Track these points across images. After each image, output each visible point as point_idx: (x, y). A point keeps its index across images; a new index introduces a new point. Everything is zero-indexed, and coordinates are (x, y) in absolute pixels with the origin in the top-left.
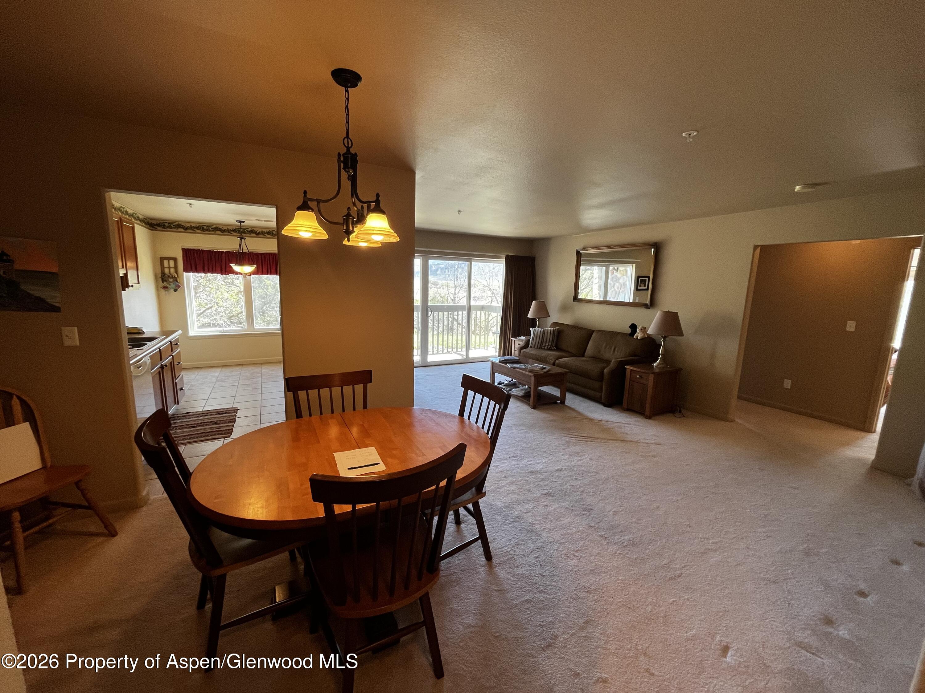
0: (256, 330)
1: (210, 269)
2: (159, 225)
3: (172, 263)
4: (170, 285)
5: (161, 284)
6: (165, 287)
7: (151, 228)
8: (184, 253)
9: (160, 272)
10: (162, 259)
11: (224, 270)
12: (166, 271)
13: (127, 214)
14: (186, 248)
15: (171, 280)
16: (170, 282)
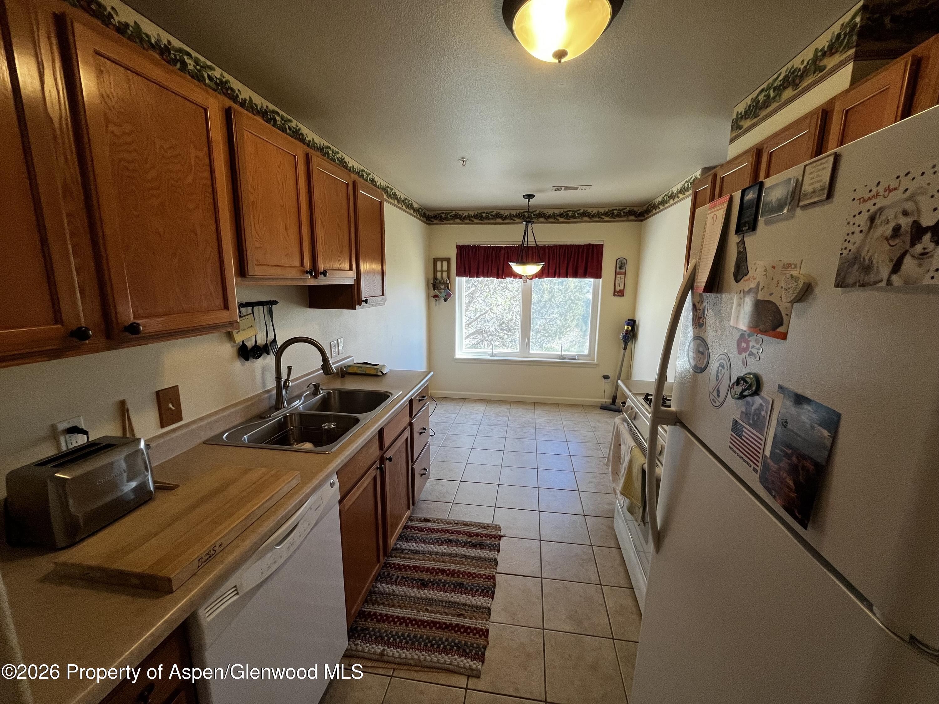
0: (530, 356)
1: (485, 272)
2: (435, 217)
3: (445, 264)
4: (441, 293)
5: (432, 292)
6: (435, 296)
7: (428, 222)
8: (459, 251)
9: (433, 276)
10: (436, 260)
11: (500, 272)
12: (439, 275)
13: (397, 199)
14: (461, 244)
15: (442, 287)
16: (442, 289)
